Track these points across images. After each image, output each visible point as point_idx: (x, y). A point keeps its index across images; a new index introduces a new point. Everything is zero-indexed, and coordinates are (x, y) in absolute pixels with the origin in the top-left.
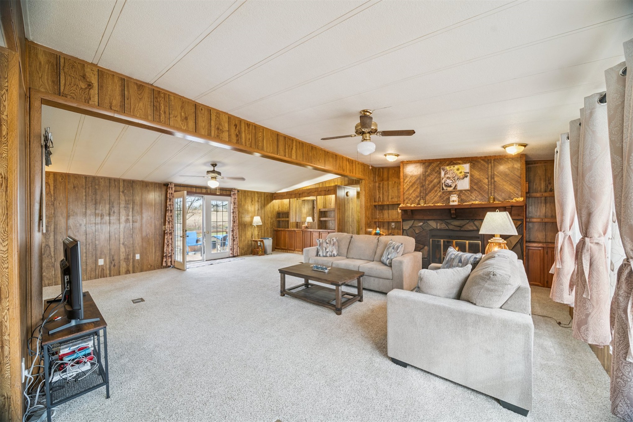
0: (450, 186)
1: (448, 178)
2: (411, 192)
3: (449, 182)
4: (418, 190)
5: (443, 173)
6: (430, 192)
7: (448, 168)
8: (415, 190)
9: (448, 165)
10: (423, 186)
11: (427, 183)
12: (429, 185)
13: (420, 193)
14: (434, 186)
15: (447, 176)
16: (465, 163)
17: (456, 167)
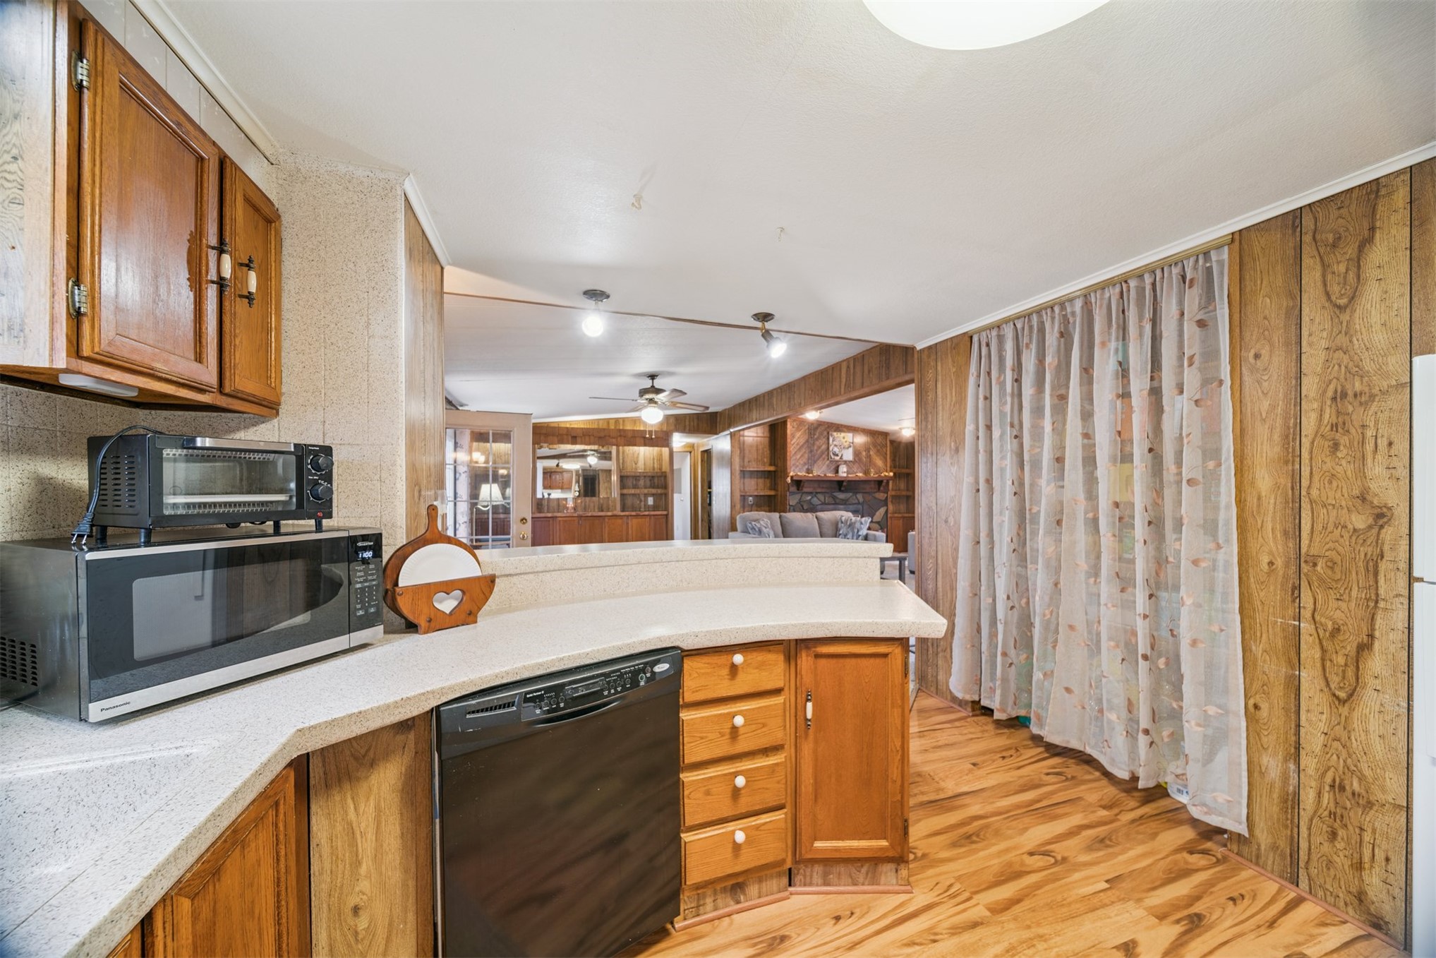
0: (837, 455)
1: (836, 446)
2: (798, 457)
3: (836, 450)
4: (806, 456)
5: (831, 439)
6: (818, 459)
7: (835, 434)
8: (802, 456)
9: (835, 431)
10: (811, 451)
11: (815, 448)
12: (817, 450)
13: (808, 459)
14: (822, 453)
15: (835, 443)
16: (849, 432)
17: (843, 434)
